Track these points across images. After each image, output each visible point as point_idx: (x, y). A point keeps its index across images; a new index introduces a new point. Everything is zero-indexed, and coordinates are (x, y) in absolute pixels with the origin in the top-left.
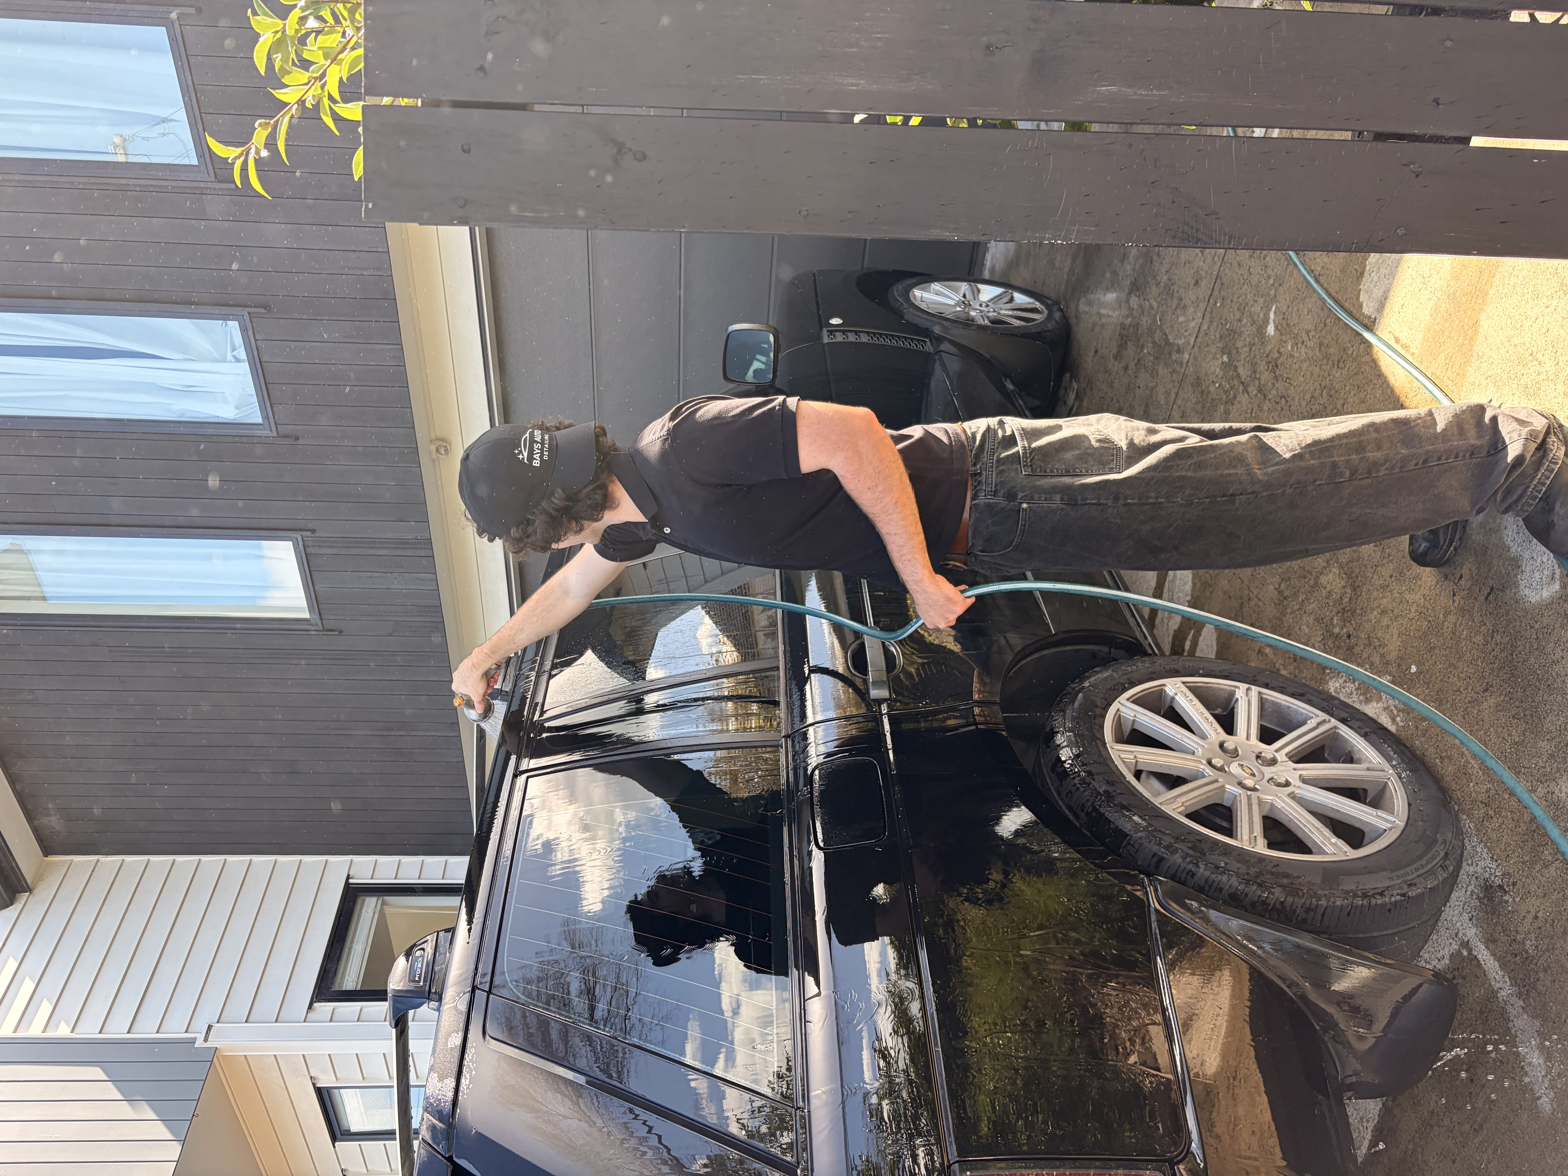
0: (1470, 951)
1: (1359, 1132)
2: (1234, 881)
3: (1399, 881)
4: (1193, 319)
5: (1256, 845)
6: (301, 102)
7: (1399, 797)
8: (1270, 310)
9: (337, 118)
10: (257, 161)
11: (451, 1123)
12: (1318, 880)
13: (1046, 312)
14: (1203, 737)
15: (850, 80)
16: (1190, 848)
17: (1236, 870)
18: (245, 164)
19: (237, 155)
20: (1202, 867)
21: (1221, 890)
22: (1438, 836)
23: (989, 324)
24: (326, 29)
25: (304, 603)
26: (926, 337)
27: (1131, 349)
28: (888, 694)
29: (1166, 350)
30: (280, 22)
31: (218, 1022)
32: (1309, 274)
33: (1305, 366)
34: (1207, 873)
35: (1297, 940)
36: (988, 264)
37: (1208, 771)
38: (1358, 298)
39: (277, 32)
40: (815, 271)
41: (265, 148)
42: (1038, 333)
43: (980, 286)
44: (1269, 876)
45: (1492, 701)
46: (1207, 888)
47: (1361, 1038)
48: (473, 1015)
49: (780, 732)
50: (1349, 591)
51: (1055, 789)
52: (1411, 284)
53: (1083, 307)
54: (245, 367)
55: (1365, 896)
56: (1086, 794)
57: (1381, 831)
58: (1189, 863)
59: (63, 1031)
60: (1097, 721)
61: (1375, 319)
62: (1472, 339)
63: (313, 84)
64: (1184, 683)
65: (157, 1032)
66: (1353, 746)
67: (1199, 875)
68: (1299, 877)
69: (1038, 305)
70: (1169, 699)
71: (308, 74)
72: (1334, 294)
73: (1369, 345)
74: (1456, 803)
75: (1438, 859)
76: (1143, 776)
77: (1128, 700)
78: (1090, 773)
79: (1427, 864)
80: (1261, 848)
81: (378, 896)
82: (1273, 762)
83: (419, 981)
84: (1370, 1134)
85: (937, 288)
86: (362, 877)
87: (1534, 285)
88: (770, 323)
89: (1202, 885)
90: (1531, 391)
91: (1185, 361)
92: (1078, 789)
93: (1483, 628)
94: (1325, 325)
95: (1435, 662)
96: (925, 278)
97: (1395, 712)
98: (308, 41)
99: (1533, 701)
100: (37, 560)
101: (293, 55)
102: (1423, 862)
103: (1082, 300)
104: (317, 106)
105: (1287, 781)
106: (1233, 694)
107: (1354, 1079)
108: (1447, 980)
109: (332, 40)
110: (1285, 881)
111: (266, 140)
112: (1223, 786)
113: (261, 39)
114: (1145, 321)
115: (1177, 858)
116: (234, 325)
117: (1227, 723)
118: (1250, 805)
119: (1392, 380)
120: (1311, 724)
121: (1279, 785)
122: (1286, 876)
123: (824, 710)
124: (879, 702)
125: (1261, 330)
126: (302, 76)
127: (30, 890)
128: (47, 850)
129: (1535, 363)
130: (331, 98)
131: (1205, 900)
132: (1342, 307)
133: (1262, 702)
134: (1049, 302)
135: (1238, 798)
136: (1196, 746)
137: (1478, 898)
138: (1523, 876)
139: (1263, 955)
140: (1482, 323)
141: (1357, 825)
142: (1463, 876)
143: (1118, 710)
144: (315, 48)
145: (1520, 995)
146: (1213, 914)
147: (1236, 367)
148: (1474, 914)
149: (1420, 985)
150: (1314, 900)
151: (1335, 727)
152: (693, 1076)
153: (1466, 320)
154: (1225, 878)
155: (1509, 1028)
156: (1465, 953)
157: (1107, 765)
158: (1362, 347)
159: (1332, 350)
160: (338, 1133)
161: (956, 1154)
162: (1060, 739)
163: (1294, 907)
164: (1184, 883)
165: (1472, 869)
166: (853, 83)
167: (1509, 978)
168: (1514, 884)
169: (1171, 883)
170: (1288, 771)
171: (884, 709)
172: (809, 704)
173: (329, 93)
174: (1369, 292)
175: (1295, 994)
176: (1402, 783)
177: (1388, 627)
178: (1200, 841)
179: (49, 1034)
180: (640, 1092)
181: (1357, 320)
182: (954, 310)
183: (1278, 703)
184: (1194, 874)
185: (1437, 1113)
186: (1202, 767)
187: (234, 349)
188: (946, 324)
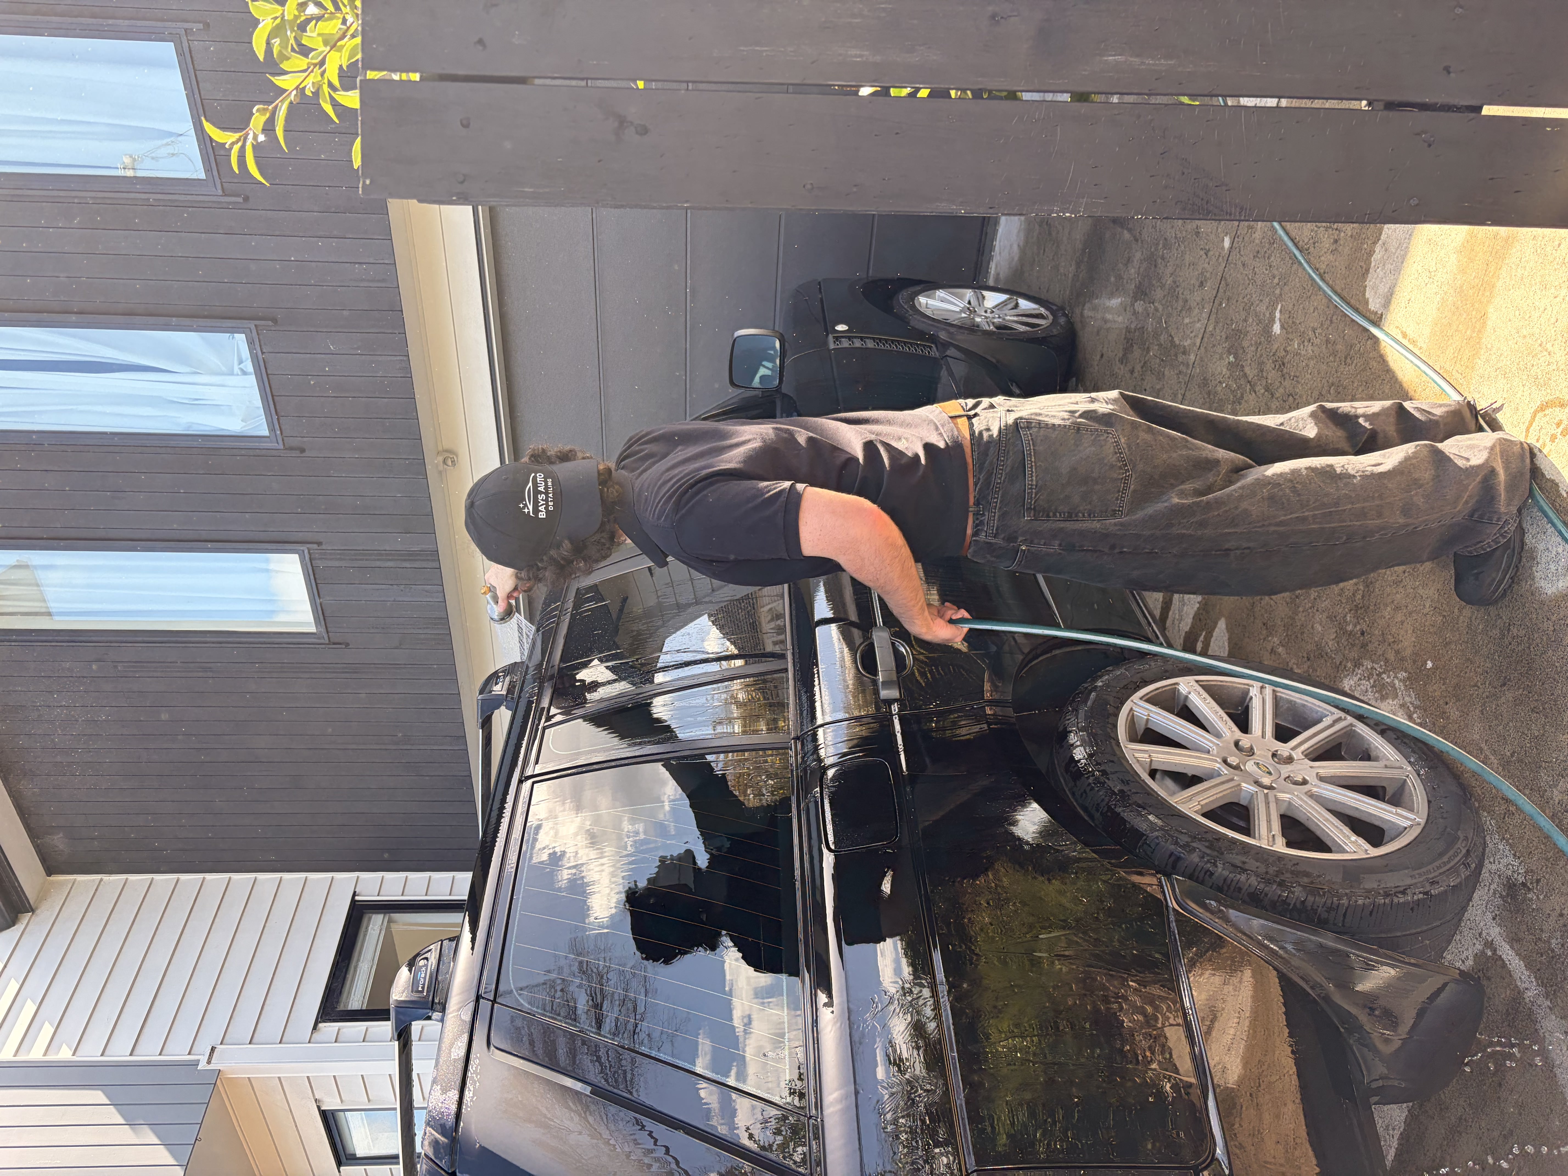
0: (1494, 951)
1: (1385, 1141)
2: (1253, 880)
3: (1421, 879)
4: (1199, 320)
5: (1274, 844)
6: (301, 90)
7: (1418, 793)
8: (1276, 309)
9: (335, 104)
10: (256, 147)
11: (455, 1138)
12: (1338, 878)
13: (1051, 317)
14: (1218, 735)
15: (853, 52)
16: (1207, 847)
17: (1254, 869)
18: (243, 149)
19: (234, 140)
20: (1220, 866)
21: (1240, 889)
22: (1459, 833)
23: (995, 330)
24: (326, 16)
25: (309, 617)
26: (932, 343)
27: (1137, 352)
28: (898, 694)
29: (1172, 352)
30: (280, 8)
31: (221, 1043)
32: (1314, 272)
33: (1312, 363)
34: (1226, 873)
35: (1320, 940)
36: (993, 271)
37: (1225, 770)
38: (1364, 294)
39: (276, 18)
40: (820, 279)
41: (262, 133)
42: (1043, 338)
43: (985, 293)
44: (1288, 875)
45: (1510, 695)
46: (1226, 888)
47: (1387, 1041)
48: (477, 1025)
49: (789, 733)
50: (1361, 587)
51: (1069, 790)
52: (1417, 279)
53: (1086, 313)
54: (252, 380)
55: (1387, 895)
56: (1101, 793)
57: (1401, 829)
58: (1206, 863)
59: (65, 1054)
60: (1110, 720)
61: (1382, 315)
62: (1480, 331)
63: (312, 71)
64: (1197, 681)
65: (160, 1054)
66: (1369, 743)
67: (1216, 874)
68: (1319, 876)
69: (1043, 311)
70: (1182, 698)
71: (307, 61)
72: (1339, 291)
73: (1376, 340)
74: (1476, 800)
75: (1460, 856)
76: (1158, 776)
77: (1141, 699)
78: (1104, 773)
79: (1449, 862)
80: (1280, 846)
81: (385, 913)
82: (1290, 760)
83: (422, 992)
84: (1396, 1142)
85: (942, 295)
86: (368, 895)
87: (1542, 276)
88: (777, 329)
89: (1220, 885)
90: (1542, 381)
91: (1192, 361)
92: (1092, 789)
93: (1499, 621)
94: (1331, 321)
95: (1452, 657)
96: (930, 286)
97: (1412, 709)
98: (308, 28)
99: (1552, 694)
100: (44, 577)
101: (292, 41)
102: (1445, 859)
103: (1087, 306)
104: (316, 94)
105: (1304, 779)
106: (1248, 692)
107: (1380, 1083)
108: (1473, 979)
109: (332, 27)
110: (1306, 880)
111: (264, 126)
112: (1239, 785)
113: (260, 26)
114: (1150, 323)
115: (1195, 858)
116: (241, 338)
117: (1242, 722)
118: (1267, 803)
119: (1400, 375)
120: (1327, 721)
121: (1296, 783)
122: (1307, 874)
123: (834, 711)
124: (889, 702)
125: (1267, 330)
126: (301, 62)
127: (32, 910)
128: (51, 870)
129: (1545, 353)
130: (331, 85)
131: (1224, 899)
132: (1348, 304)
133: (1277, 700)
134: (1054, 308)
135: (1255, 796)
136: (1211, 745)
137: (1501, 896)
138: (1547, 873)
139: (1285, 956)
140: (1489, 315)
141: (1377, 823)
142: (1485, 874)
143: (1131, 709)
144: (314, 35)
145: (1547, 996)
146: (1232, 913)
147: (1242, 366)
148: (1498, 913)
149: (1445, 985)
150: (1335, 899)
151: (1351, 725)
152: (703, 1084)
153: (1474, 313)
154: (1243, 877)
155: (1536, 1030)
156: (1489, 953)
157: (1122, 764)
158: (1369, 343)
159: (1339, 347)
160: (343, 1159)
161: (974, 1163)
162: (1073, 738)
163: (1315, 907)
164: (1202, 883)
165: (1494, 867)
166: (857, 54)
167: (1535, 977)
168: (1538, 881)
169: (1188, 882)
170: (1305, 769)
171: (895, 708)
172: (818, 705)
173: (329, 81)
174: (1375, 288)
175: (1319, 996)
176: (1421, 780)
177: (1402, 622)
178: (1218, 840)
179: (51, 1057)
180: (648, 1102)
181: (1364, 317)
182: (959, 316)
183: (1291, 701)
184: (1212, 874)
185: (1465, 1120)
186: (1218, 765)
187: (241, 362)
188: (952, 330)
